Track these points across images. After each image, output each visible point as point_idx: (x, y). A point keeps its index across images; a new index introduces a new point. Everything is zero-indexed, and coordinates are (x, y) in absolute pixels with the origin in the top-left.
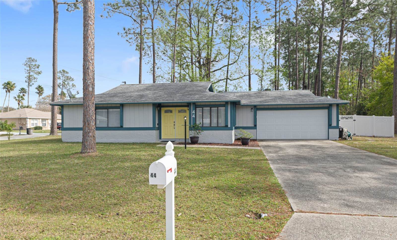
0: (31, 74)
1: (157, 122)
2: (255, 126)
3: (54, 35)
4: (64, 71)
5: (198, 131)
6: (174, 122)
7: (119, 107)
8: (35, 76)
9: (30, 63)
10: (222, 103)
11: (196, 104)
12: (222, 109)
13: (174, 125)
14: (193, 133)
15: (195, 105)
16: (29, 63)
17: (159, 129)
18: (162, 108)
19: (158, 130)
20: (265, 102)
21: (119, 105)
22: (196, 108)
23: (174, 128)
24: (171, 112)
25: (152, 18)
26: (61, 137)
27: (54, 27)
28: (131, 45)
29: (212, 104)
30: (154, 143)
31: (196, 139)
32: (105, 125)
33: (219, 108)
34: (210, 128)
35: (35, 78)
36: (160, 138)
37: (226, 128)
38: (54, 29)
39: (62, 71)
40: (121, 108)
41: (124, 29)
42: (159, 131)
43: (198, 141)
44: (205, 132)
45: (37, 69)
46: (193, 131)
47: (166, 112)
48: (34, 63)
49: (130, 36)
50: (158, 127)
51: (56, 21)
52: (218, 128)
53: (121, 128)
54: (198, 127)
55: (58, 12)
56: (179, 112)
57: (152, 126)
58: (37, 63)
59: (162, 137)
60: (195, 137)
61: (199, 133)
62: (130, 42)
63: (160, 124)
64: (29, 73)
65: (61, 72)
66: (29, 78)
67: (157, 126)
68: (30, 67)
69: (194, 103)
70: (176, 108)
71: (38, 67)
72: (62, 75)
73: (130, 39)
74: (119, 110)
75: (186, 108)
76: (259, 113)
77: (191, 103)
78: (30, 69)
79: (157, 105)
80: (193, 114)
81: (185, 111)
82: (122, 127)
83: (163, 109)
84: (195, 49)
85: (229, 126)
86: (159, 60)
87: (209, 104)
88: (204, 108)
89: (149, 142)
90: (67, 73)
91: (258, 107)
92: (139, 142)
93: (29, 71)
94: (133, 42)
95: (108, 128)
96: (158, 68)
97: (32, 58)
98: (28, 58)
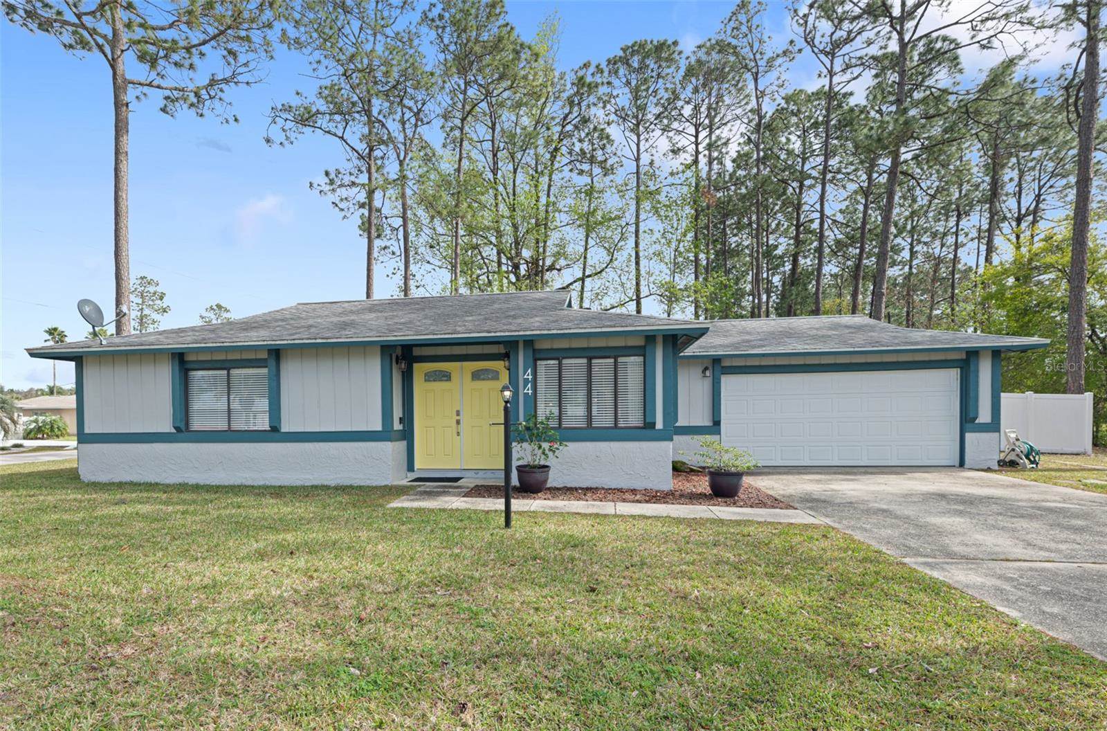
0: (145, 313)
1: (397, 412)
2: (717, 423)
3: (117, 170)
4: (219, 307)
5: (545, 445)
6: (458, 413)
7: (265, 360)
8: (155, 316)
9: (143, 288)
10: (632, 342)
11: (538, 346)
12: (633, 364)
13: (458, 422)
14: (528, 452)
15: (534, 350)
16: (140, 289)
17: (407, 435)
18: (416, 366)
19: (403, 438)
20: (754, 347)
21: (264, 355)
22: (535, 360)
23: (458, 434)
24: (446, 377)
25: (402, 158)
26: (76, 466)
27: (116, 146)
28: (345, 217)
29: (594, 343)
30: (386, 486)
31: (539, 476)
32: (221, 425)
33: (620, 360)
34: (589, 432)
35: (154, 322)
36: (411, 468)
37: (648, 432)
38: (117, 152)
39: (215, 308)
40: (272, 362)
41: (327, 174)
42: (405, 443)
43: (545, 481)
44: (573, 448)
45: (158, 302)
46: (525, 445)
47: (432, 377)
48: (152, 289)
49: (343, 192)
50: (404, 431)
51: (120, 128)
52: (616, 433)
53: (274, 433)
54: (547, 428)
55: (127, 105)
56: (476, 376)
57: (378, 427)
58: (159, 289)
59: (417, 466)
60: (534, 467)
61: (550, 454)
62: (342, 210)
63: (408, 419)
64: (142, 309)
65: (213, 309)
66: (142, 320)
67: (397, 426)
68: (142, 296)
69: (529, 342)
70: (466, 364)
71: (161, 298)
72: (215, 314)
73: (342, 200)
74: (265, 371)
75: (499, 365)
76: (729, 383)
77: (517, 342)
78: (143, 302)
79: (399, 351)
80: (526, 381)
81: (495, 376)
82: (275, 429)
83: (420, 369)
84: (508, 240)
85: (659, 425)
86: (419, 265)
87: (583, 344)
88: (565, 361)
89: (368, 483)
90: (227, 311)
91: (726, 363)
92: (333, 483)
93: (141, 306)
94: (352, 210)
95: (230, 436)
96: (418, 287)
97: (149, 279)
98: (139, 277)
